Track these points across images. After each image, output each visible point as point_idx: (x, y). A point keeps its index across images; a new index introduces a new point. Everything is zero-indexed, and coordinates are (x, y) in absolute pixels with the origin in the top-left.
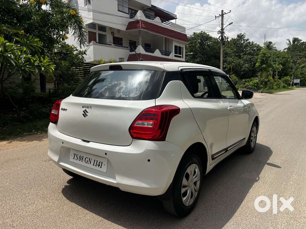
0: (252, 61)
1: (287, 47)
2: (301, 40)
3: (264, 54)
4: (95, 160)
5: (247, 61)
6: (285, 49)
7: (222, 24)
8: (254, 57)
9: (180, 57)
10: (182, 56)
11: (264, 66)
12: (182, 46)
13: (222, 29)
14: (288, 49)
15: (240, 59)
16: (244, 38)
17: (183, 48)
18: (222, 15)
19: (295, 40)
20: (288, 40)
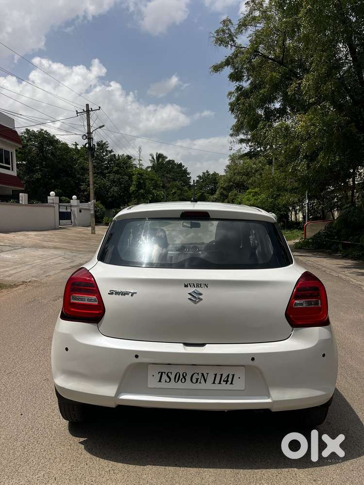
0: (121, 184)
1: (151, 165)
2: (167, 158)
3: (140, 174)
4: (216, 375)
5: (114, 182)
6: (148, 167)
7: (89, 125)
8: (123, 177)
9: (8, 168)
10: (10, 166)
11: (142, 191)
12: (10, 150)
13: (89, 133)
14: (153, 167)
15: (105, 178)
16: (107, 147)
17: (11, 153)
18: (88, 111)
19: (160, 156)
20: (151, 155)
